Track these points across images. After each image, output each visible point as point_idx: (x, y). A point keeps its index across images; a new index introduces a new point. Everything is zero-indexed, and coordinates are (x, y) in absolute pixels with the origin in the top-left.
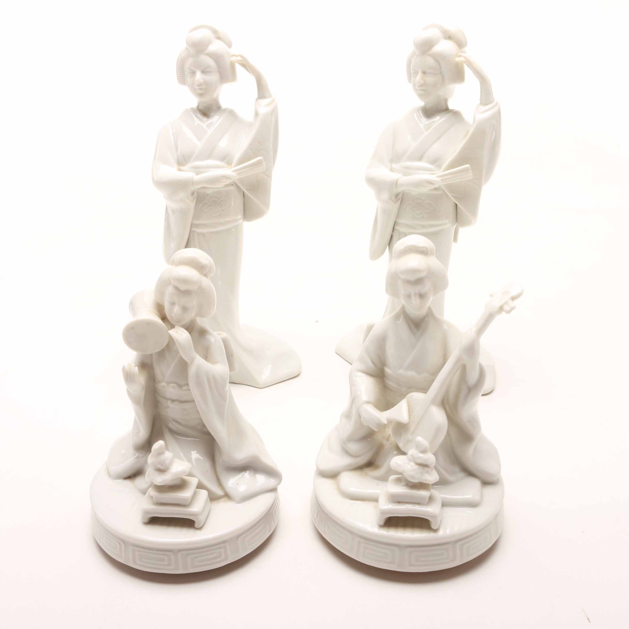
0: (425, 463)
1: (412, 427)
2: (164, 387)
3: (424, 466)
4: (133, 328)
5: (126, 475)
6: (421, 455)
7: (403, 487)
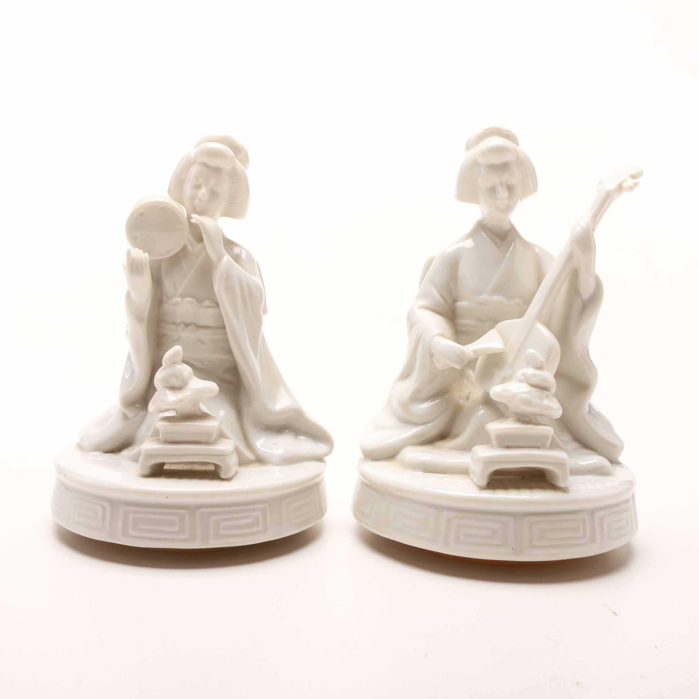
0: (543, 384)
1: (510, 358)
2: (176, 304)
3: (543, 388)
4: (141, 215)
5: (108, 447)
6: (538, 372)
7: (512, 422)
